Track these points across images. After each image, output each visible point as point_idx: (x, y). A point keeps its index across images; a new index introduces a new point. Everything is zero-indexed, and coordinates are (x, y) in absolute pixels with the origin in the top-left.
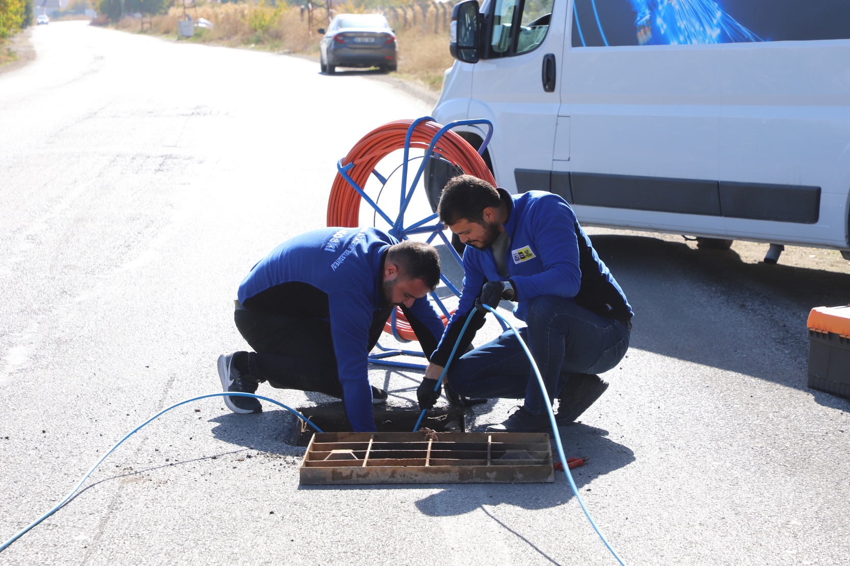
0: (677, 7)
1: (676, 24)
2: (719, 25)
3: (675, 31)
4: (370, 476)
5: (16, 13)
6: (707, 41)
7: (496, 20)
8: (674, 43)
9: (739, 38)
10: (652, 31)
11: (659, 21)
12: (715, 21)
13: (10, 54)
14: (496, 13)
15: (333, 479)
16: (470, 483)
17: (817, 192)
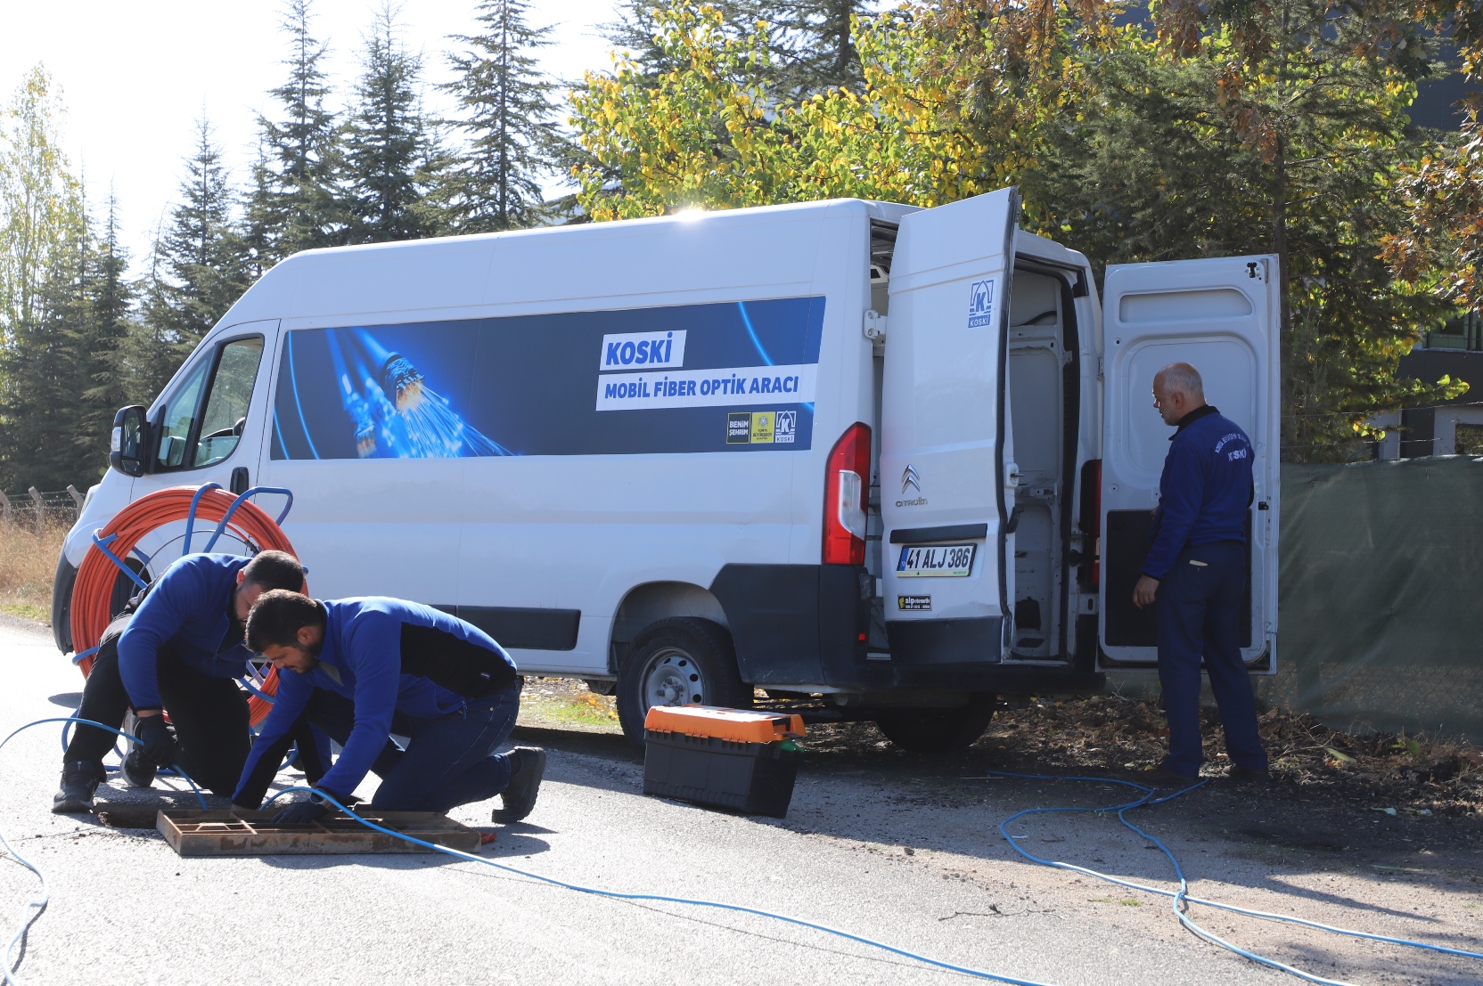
0: (408, 418)
1: (407, 436)
2: (460, 438)
3: (406, 443)
4: (267, 844)
6: (446, 455)
7: (165, 432)
8: (404, 456)
9: (485, 451)
10: (376, 443)
11: (385, 433)
12: (455, 434)
14: (165, 424)
15: (222, 848)
16: (385, 853)
17: (576, 615)
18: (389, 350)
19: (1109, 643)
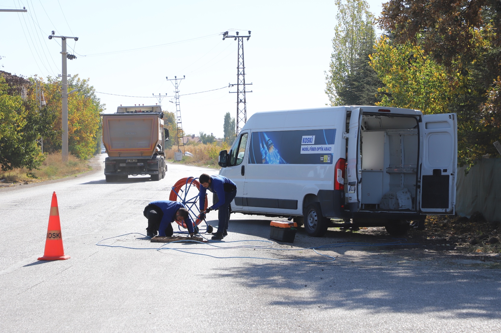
4: (164, 241)
5: (92, 148)
7: (232, 156)
11: (267, 158)
13: (89, 167)
15: (157, 241)
17: (297, 201)
18: (268, 138)
19: (422, 208)
